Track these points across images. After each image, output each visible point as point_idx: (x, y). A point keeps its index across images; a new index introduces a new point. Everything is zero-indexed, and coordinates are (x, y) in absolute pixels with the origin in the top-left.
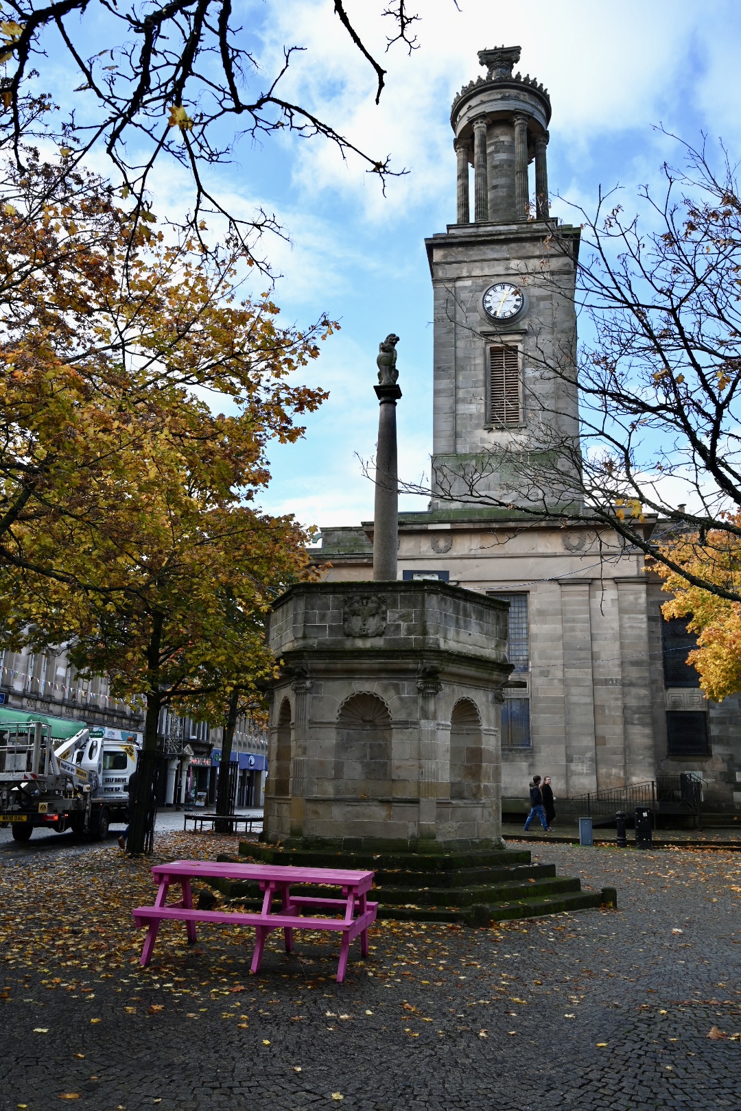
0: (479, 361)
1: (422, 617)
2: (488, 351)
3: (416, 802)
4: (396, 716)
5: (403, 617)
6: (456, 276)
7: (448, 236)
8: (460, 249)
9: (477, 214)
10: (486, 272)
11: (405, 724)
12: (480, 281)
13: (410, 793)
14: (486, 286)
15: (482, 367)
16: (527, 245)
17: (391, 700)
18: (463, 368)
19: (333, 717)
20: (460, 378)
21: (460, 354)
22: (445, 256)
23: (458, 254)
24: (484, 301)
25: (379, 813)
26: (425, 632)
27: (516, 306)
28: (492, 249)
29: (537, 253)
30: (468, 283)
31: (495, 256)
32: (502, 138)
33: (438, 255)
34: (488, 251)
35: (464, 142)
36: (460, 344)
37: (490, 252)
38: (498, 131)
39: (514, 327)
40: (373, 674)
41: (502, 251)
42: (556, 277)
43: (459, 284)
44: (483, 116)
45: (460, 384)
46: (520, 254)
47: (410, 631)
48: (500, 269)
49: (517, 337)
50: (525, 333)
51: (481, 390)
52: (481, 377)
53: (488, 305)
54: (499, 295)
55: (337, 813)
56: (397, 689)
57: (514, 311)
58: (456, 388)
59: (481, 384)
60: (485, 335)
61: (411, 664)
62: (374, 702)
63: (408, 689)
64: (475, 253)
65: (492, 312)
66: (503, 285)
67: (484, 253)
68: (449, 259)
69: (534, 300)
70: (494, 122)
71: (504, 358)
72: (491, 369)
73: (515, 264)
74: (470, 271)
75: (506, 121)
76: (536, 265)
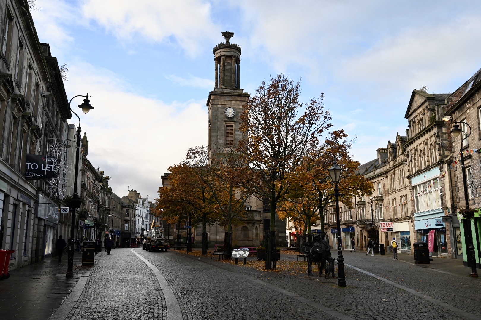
0: (223, 128)
1: (253, 215)
2: (226, 126)
3: (252, 240)
4: (249, 229)
5: (250, 215)
6: (217, 104)
10: (226, 103)
11: (250, 230)
12: (224, 106)
13: (251, 239)
14: (225, 108)
15: (224, 130)
16: (236, 97)
17: (248, 227)
18: (219, 130)
19: (240, 229)
20: (218, 133)
21: (218, 126)
23: (218, 97)
24: (225, 112)
25: (247, 242)
26: (253, 217)
27: (233, 114)
29: (239, 100)
30: (221, 106)
31: (228, 99)
34: (226, 98)
35: (217, 60)
36: (219, 123)
39: (233, 120)
40: (246, 223)
41: (230, 98)
43: (218, 106)
45: (218, 134)
46: (234, 100)
47: (251, 217)
48: (229, 103)
49: (233, 123)
50: (235, 122)
51: (224, 136)
52: (224, 133)
53: (226, 113)
54: (229, 111)
55: (241, 242)
56: (249, 225)
58: (217, 135)
59: (224, 135)
60: (225, 121)
61: (251, 222)
62: (246, 227)
63: (251, 225)
64: (223, 98)
65: (227, 115)
66: (230, 108)
68: (216, 99)
69: (238, 113)
70: (227, 57)
71: (229, 128)
72: (226, 131)
73: (233, 102)
74: (221, 103)
75: (230, 57)
76: (238, 103)
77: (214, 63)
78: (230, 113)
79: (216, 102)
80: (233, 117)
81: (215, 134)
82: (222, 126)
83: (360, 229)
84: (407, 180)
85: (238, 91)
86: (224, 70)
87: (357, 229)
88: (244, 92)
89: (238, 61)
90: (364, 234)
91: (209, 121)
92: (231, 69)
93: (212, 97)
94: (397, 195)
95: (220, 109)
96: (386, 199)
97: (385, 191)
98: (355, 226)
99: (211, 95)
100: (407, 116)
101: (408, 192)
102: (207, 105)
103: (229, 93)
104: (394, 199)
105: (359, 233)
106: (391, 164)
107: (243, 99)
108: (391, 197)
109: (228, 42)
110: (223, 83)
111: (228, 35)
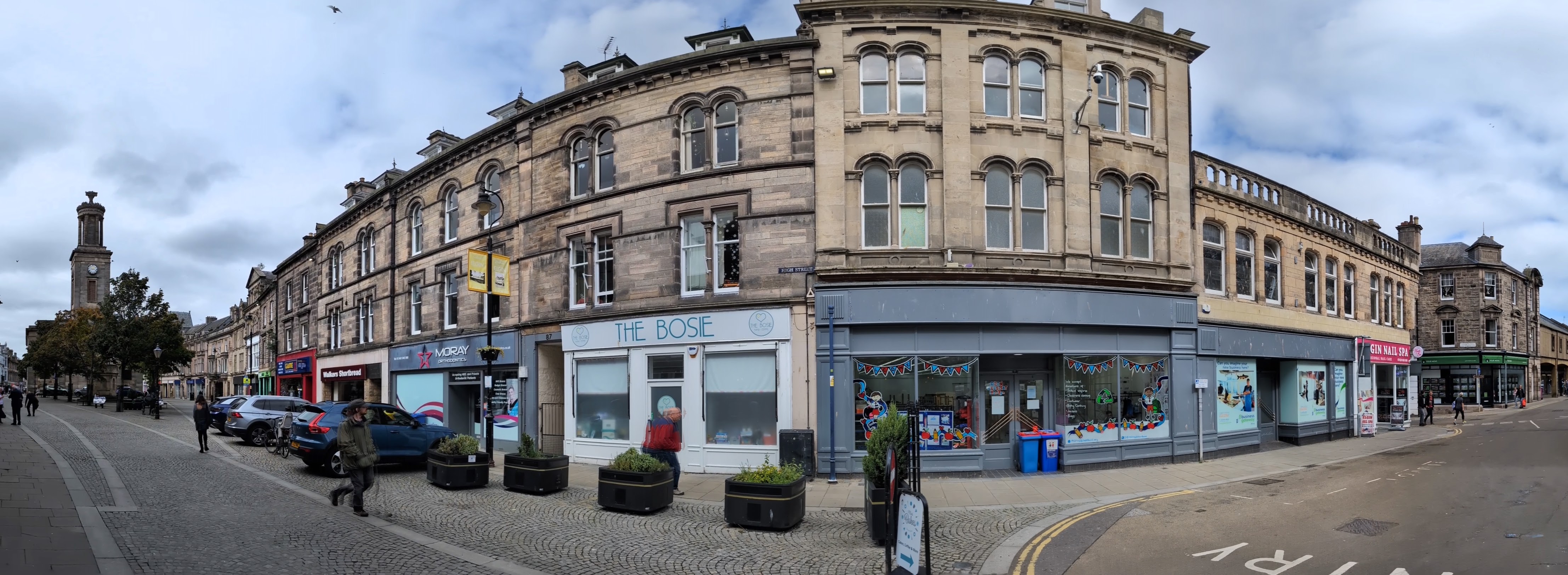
0: (86, 283)
2: (88, 281)
7: (76, 250)
9: (83, 243)
10: (88, 260)
12: (86, 262)
14: (88, 264)
15: (86, 285)
16: (99, 254)
18: (82, 285)
20: (81, 288)
21: (81, 281)
23: (81, 254)
24: (88, 268)
27: (95, 270)
28: (88, 255)
29: (102, 257)
30: (83, 262)
31: (91, 256)
32: (91, 219)
35: (81, 218)
36: (81, 278)
39: (95, 276)
43: (81, 262)
44: (85, 212)
46: (97, 256)
49: (95, 278)
50: (98, 277)
52: (86, 288)
54: (91, 267)
58: (80, 290)
59: (86, 290)
60: (87, 277)
65: (90, 271)
67: (85, 256)
68: (79, 256)
69: (100, 269)
70: (90, 215)
71: (92, 284)
72: (89, 286)
73: (96, 260)
74: (84, 259)
75: (94, 216)
76: (101, 260)
77: (77, 221)
78: (93, 269)
79: (80, 259)
80: (95, 274)
81: (78, 289)
82: (85, 281)
83: (209, 381)
84: (244, 341)
85: (101, 249)
86: (87, 230)
87: (207, 381)
88: (107, 249)
89: (101, 219)
90: (213, 385)
91: (72, 277)
92: (95, 227)
93: (75, 255)
94: (238, 352)
95: (83, 265)
96: (230, 355)
97: (230, 348)
98: (206, 377)
99: (74, 252)
100: (248, 286)
101: (244, 350)
102: (71, 260)
103: (92, 251)
104: (235, 356)
105: (208, 384)
106: (236, 325)
107: (106, 256)
108: (234, 354)
109: (91, 201)
110: (87, 240)
111: (91, 195)
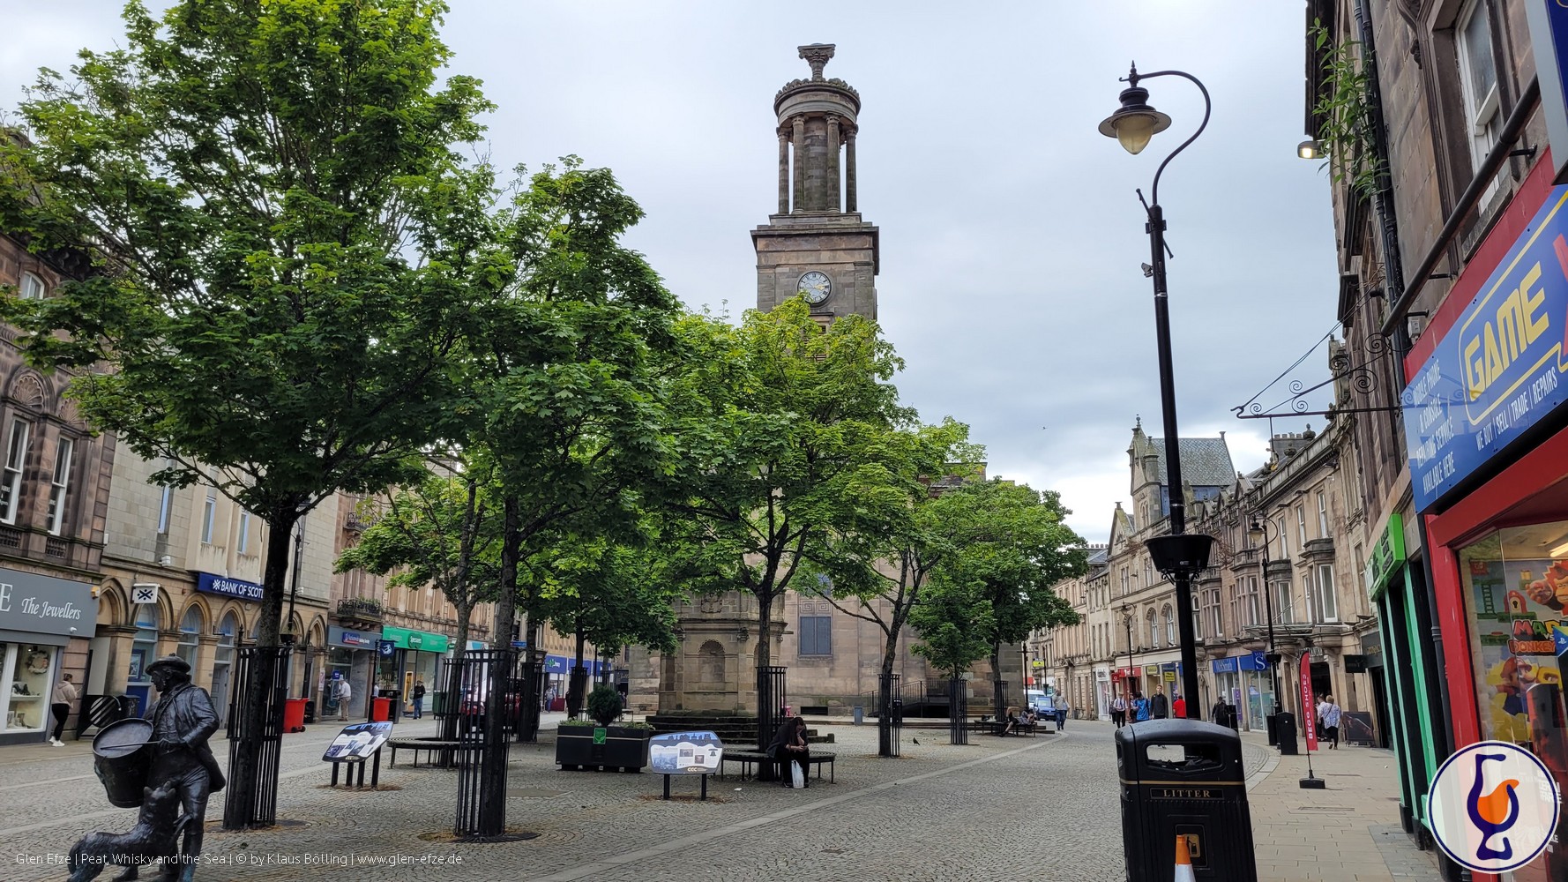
3: (736, 693)
6: (776, 263)
7: (770, 228)
8: (779, 239)
9: (795, 204)
10: (801, 261)
11: (731, 655)
12: (796, 269)
14: (800, 273)
16: (835, 239)
22: (767, 246)
23: (778, 244)
24: (799, 287)
25: (720, 698)
27: (824, 293)
28: (806, 241)
29: (843, 247)
30: (786, 269)
31: (809, 247)
32: (817, 133)
33: (761, 243)
34: (803, 243)
35: (786, 131)
37: (804, 244)
38: (813, 126)
40: (716, 631)
41: (815, 244)
42: (858, 268)
43: (778, 270)
44: (802, 115)
46: (829, 247)
48: (811, 259)
53: (802, 290)
54: (811, 282)
57: (823, 296)
61: (734, 626)
63: (733, 638)
64: (791, 245)
65: (806, 296)
66: (814, 273)
67: (800, 245)
68: (772, 249)
69: (839, 287)
70: (812, 118)
73: (825, 256)
75: (821, 118)
76: (842, 256)
78: (815, 287)
79: (773, 259)
85: (848, 221)
89: (847, 131)
90: (1295, 676)
92: (824, 156)
93: (761, 246)
95: (783, 280)
96: (1340, 550)
97: (1337, 520)
103: (813, 228)
105: (1281, 673)
107: (857, 242)
108: (1353, 541)
109: (818, 73)
110: (800, 198)
111: (818, 55)
